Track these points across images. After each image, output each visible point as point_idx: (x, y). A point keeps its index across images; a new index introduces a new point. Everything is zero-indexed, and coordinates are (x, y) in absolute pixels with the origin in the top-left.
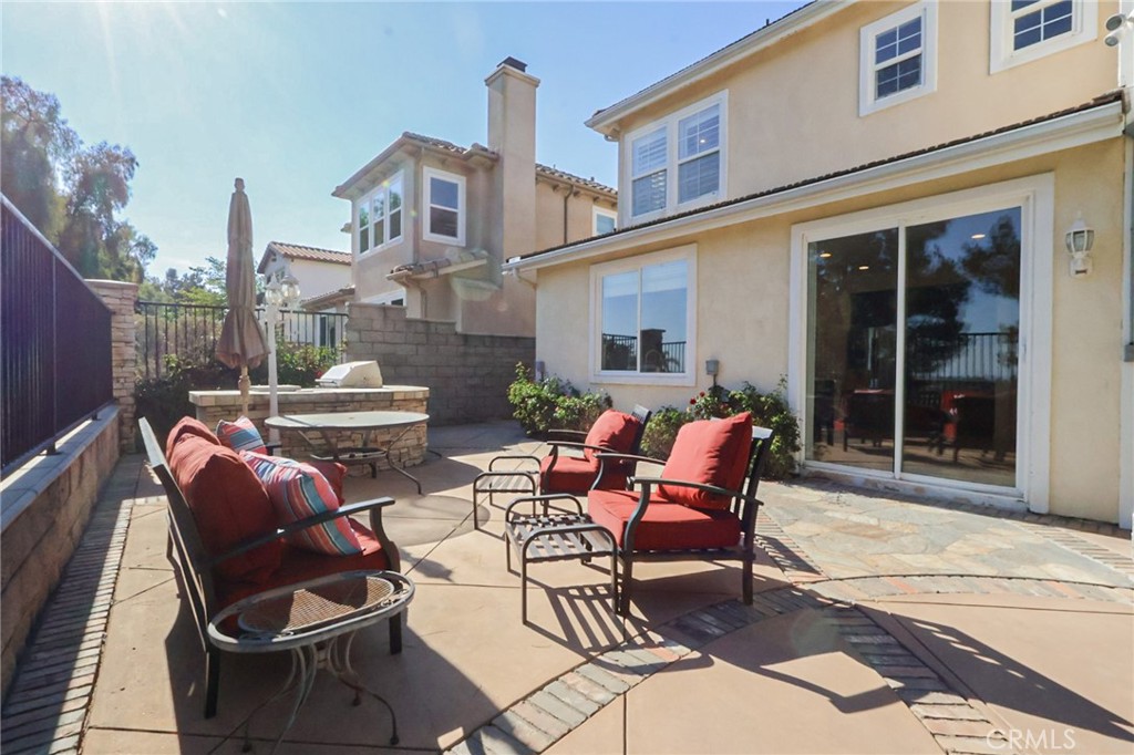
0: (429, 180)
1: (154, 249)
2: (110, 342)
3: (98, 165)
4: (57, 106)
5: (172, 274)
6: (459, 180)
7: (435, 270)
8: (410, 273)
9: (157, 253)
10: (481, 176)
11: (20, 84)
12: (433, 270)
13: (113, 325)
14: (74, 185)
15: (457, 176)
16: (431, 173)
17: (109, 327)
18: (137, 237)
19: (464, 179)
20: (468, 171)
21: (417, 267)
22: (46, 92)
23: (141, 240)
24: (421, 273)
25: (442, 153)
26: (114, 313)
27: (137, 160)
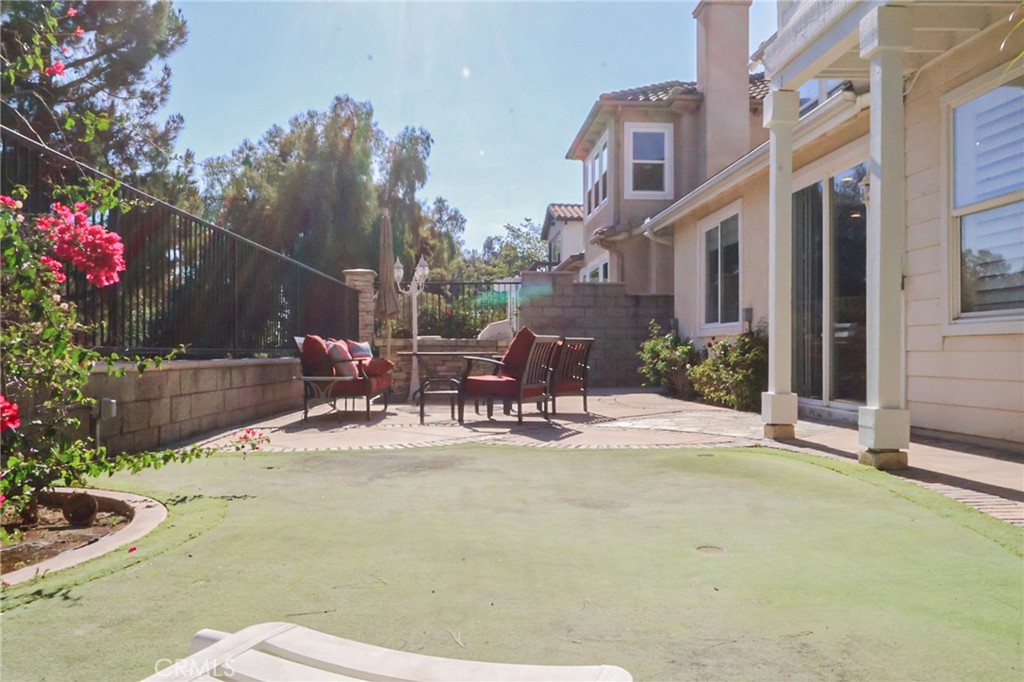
0: (631, 135)
1: (464, 221)
2: (358, 312)
3: (404, 151)
4: (372, 110)
5: (489, 245)
6: (665, 129)
7: (629, 231)
8: (602, 237)
9: (467, 226)
10: (686, 121)
11: (347, 100)
12: (627, 231)
13: (360, 300)
14: (387, 173)
15: (664, 125)
16: (632, 128)
17: (357, 301)
18: (449, 211)
19: (671, 126)
20: (674, 118)
21: (612, 230)
22: (363, 102)
23: (453, 213)
24: (613, 236)
25: (644, 106)
26: (360, 292)
27: (432, 137)
